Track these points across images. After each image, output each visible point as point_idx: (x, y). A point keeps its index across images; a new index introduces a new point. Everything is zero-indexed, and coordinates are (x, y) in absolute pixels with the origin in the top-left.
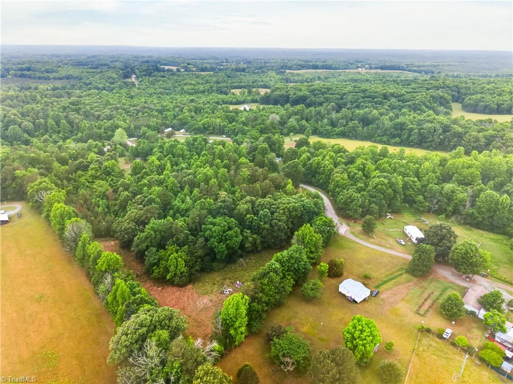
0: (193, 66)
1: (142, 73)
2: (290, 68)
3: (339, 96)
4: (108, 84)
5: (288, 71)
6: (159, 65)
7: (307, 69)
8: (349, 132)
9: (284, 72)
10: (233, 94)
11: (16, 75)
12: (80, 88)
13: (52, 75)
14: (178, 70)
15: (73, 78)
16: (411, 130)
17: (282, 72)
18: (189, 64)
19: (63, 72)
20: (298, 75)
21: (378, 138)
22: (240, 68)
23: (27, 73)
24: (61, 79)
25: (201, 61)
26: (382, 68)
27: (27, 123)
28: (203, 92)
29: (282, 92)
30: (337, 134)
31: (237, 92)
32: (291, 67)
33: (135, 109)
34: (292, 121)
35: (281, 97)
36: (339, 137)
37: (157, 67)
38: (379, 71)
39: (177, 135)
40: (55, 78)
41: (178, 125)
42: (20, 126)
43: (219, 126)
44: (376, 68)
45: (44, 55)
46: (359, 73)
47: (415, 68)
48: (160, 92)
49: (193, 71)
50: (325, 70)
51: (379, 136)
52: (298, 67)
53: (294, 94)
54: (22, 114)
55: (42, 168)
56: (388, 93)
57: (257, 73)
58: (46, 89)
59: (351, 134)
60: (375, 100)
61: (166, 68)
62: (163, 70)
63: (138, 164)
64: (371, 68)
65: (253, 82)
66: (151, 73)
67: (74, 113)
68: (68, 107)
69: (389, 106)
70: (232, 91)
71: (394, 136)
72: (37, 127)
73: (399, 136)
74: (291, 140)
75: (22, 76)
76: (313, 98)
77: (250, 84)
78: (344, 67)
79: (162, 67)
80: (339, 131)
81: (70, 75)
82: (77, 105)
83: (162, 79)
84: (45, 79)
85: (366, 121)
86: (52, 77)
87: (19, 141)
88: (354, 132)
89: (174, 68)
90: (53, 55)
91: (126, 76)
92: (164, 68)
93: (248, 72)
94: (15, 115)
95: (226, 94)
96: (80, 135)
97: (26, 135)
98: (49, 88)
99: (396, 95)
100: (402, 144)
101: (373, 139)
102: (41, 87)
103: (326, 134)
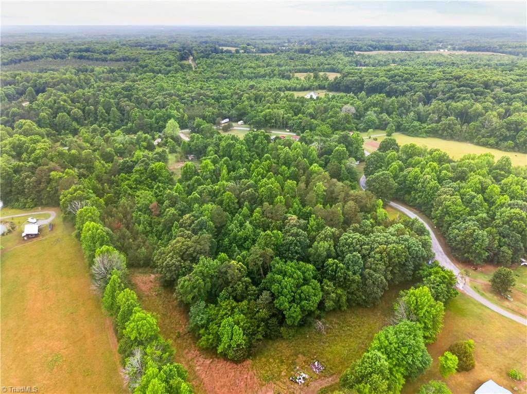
0: (253, 47)
1: (200, 55)
2: (360, 49)
3: (427, 84)
4: (164, 67)
5: (357, 53)
6: (217, 46)
7: (379, 50)
8: (443, 130)
9: (353, 54)
10: (297, 79)
11: (74, 57)
12: (136, 71)
13: (109, 57)
14: (237, 52)
17: (350, 54)
18: (248, 45)
19: (120, 54)
20: (369, 57)
21: (483, 140)
22: (303, 49)
23: (84, 54)
24: (118, 60)
25: (262, 41)
26: (469, 49)
27: (76, 111)
28: (264, 76)
29: (355, 78)
30: (426, 132)
31: (302, 76)
32: (361, 48)
33: (190, 96)
34: (371, 115)
35: (353, 84)
36: (429, 136)
37: (215, 49)
38: (465, 52)
39: (235, 128)
40: (111, 60)
41: (236, 116)
42: (69, 114)
43: (283, 118)
44: (461, 49)
45: (105, 35)
46: (441, 55)
47: (510, 49)
48: (218, 75)
49: (253, 53)
50: (400, 51)
51: (483, 137)
52: (369, 48)
53: (371, 80)
54: (73, 101)
55: (83, 167)
56: (491, 81)
57: (323, 55)
58: (101, 72)
59: (445, 132)
60: (475, 89)
61: (225, 48)
62: (222, 52)
63: (190, 168)
64: (454, 49)
65: (319, 65)
66: (209, 55)
67: (126, 99)
68: (121, 92)
69: (493, 98)
70: (297, 75)
71: (506, 139)
72: (86, 114)
73: (513, 138)
74: (370, 138)
75: (81, 57)
76: (393, 86)
77: (315, 67)
78: (422, 48)
79: (221, 48)
80: (429, 128)
81: (127, 57)
82: (129, 91)
83: (220, 61)
84: (103, 60)
85: (465, 117)
86: (109, 58)
87: (67, 130)
88: (449, 131)
89: (233, 49)
90: (113, 36)
91: (183, 58)
92: (222, 49)
93: (313, 54)
94: (65, 101)
95: (289, 78)
96: (130, 124)
97: (74, 124)
98: (105, 70)
99: (500, 83)
100: (516, 149)
101: (475, 141)
102: (97, 69)
103: (413, 132)
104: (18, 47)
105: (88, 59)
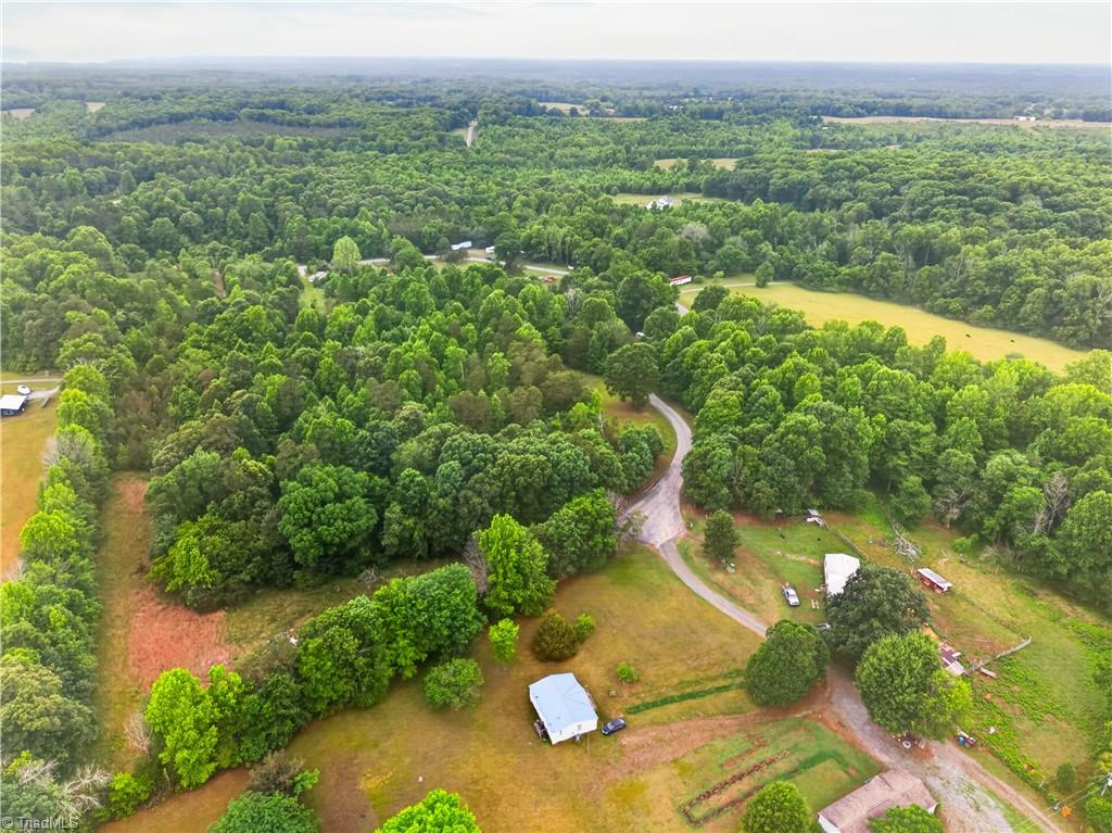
0: (612, 105)
1: (489, 118)
2: (837, 113)
3: (889, 186)
5: (827, 119)
6: (533, 101)
9: (815, 123)
10: (658, 170)
11: (250, 117)
12: (351, 147)
13: (313, 119)
14: (574, 112)
15: (352, 124)
16: (1028, 287)
17: (811, 121)
18: (604, 99)
19: (335, 114)
20: (850, 128)
22: (712, 110)
23: (269, 112)
24: (329, 126)
26: (1088, 117)
27: (189, 215)
30: (840, 283)
31: (667, 165)
32: (840, 109)
34: (735, 243)
35: (751, 182)
36: (845, 292)
37: (529, 106)
38: (1079, 124)
40: (318, 125)
41: (483, 236)
43: (563, 244)
44: (1073, 117)
46: (1015, 128)
49: (607, 115)
50: (925, 119)
52: (860, 110)
57: (749, 123)
58: (287, 146)
61: (550, 106)
62: (543, 111)
64: (1057, 116)
67: (289, 198)
70: (658, 162)
75: (262, 118)
76: (822, 187)
78: (980, 112)
79: (541, 104)
80: (847, 274)
81: (348, 119)
82: (303, 183)
84: (301, 125)
86: (312, 122)
88: (881, 281)
89: (565, 108)
91: (458, 123)
92: (545, 108)
93: (727, 120)
95: (642, 168)
96: (279, 244)
98: (294, 143)
100: (1000, 323)
101: (928, 303)
102: (279, 141)
103: (812, 281)
104: (156, 98)
105: (275, 122)
